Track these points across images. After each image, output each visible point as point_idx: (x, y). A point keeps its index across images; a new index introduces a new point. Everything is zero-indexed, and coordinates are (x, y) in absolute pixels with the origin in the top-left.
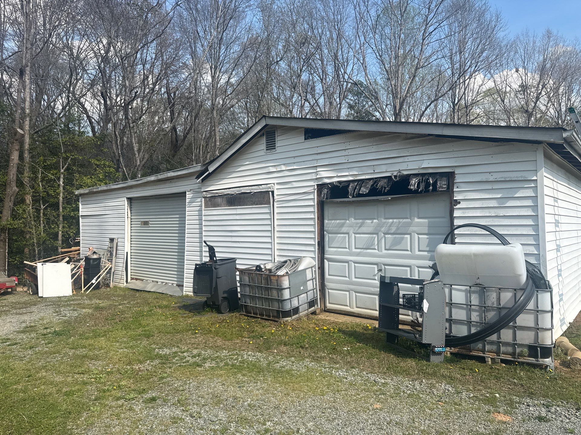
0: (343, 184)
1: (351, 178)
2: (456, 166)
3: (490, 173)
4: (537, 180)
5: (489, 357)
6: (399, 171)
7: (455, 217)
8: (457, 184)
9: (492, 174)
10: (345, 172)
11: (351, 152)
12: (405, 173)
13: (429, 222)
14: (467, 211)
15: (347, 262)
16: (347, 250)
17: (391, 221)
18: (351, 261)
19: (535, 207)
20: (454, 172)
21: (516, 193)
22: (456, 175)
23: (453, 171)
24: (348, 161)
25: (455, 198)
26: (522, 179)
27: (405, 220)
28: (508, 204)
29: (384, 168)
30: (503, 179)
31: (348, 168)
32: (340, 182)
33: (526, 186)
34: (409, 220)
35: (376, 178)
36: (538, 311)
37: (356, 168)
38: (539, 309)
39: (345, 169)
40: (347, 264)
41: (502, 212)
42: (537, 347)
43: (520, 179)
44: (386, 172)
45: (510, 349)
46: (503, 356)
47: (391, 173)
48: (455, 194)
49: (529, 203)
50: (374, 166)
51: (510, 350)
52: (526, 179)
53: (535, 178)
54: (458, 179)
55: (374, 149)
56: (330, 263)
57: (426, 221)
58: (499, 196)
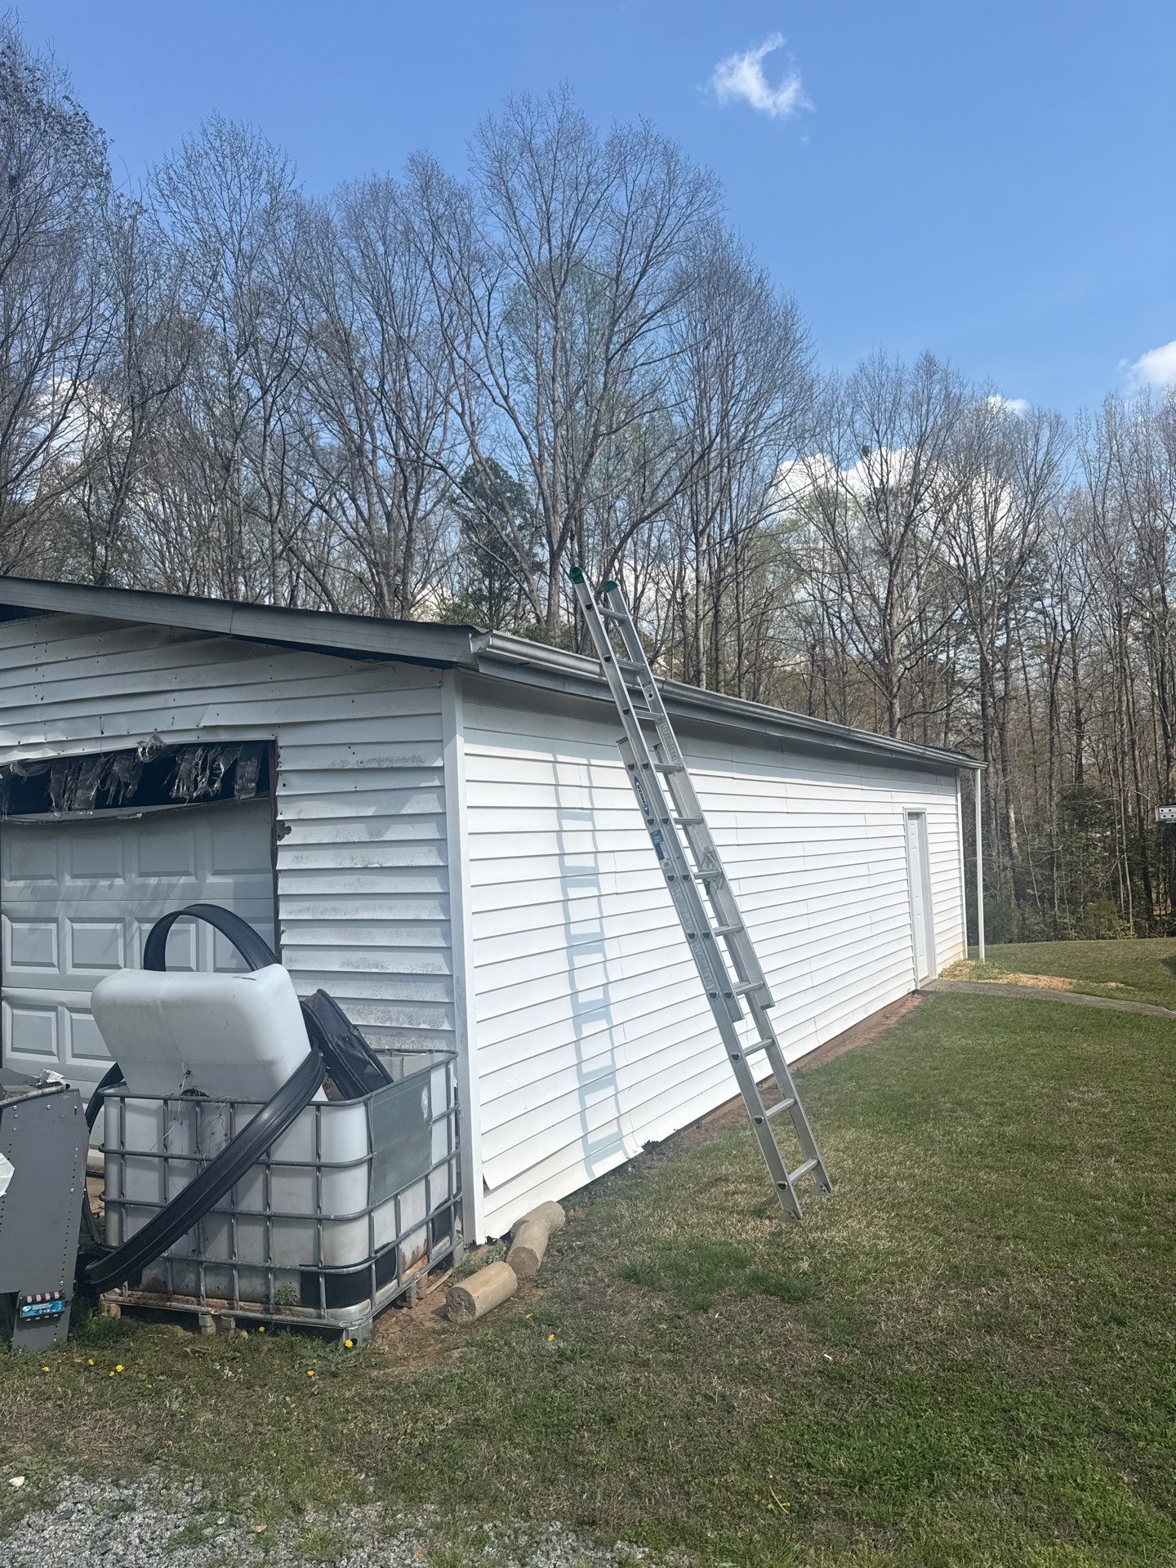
0: (33, 769)
1: (51, 753)
2: (279, 725)
3: (350, 745)
4: (442, 768)
5: (208, 1313)
6: (156, 735)
7: (280, 871)
8: (284, 775)
9: (354, 749)
10: (39, 733)
11: (48, 674)
12: (168, 740)
13: (236, 885)
14: (305, 853)
15: (52, 1008)
16: (55, 971)
17: (153, 881)
18: (62, 1004)
19: (441, 844)
20: (274, 743)
21: (404, 803)
22: (282, 752)
23: (273, 738)
24: (44, 702)
25: (279, 818)
26: (414, 765)
27: (183, 880)
28: (391, 835)
29: (122, 725)
30: (375, 765)
31: (45, 722)
32: (24, 764)
33: (423, 785)
34: (192, 880)
35: (107, 754)
36: (319, 1168)
37: (60, 723)
38: (323, 1160)
39: (37, 727)
40: (52, 1015)
41: (378, 858)
42: (317, 1275)
43: (410, 765)
44: (129, 736)
45: (256, 1285)
46: (241, 1308)
47: (139, 739)
48: (280, 806)
49: (429, 831)
50: (100, 716)
51: (258, 1287)
52: (422, 765)
53: (439, 763)
54: (287, 762)
55: (99, 666)
56: (15, 1012)
57: (228, 880)
58: (370, 812)
